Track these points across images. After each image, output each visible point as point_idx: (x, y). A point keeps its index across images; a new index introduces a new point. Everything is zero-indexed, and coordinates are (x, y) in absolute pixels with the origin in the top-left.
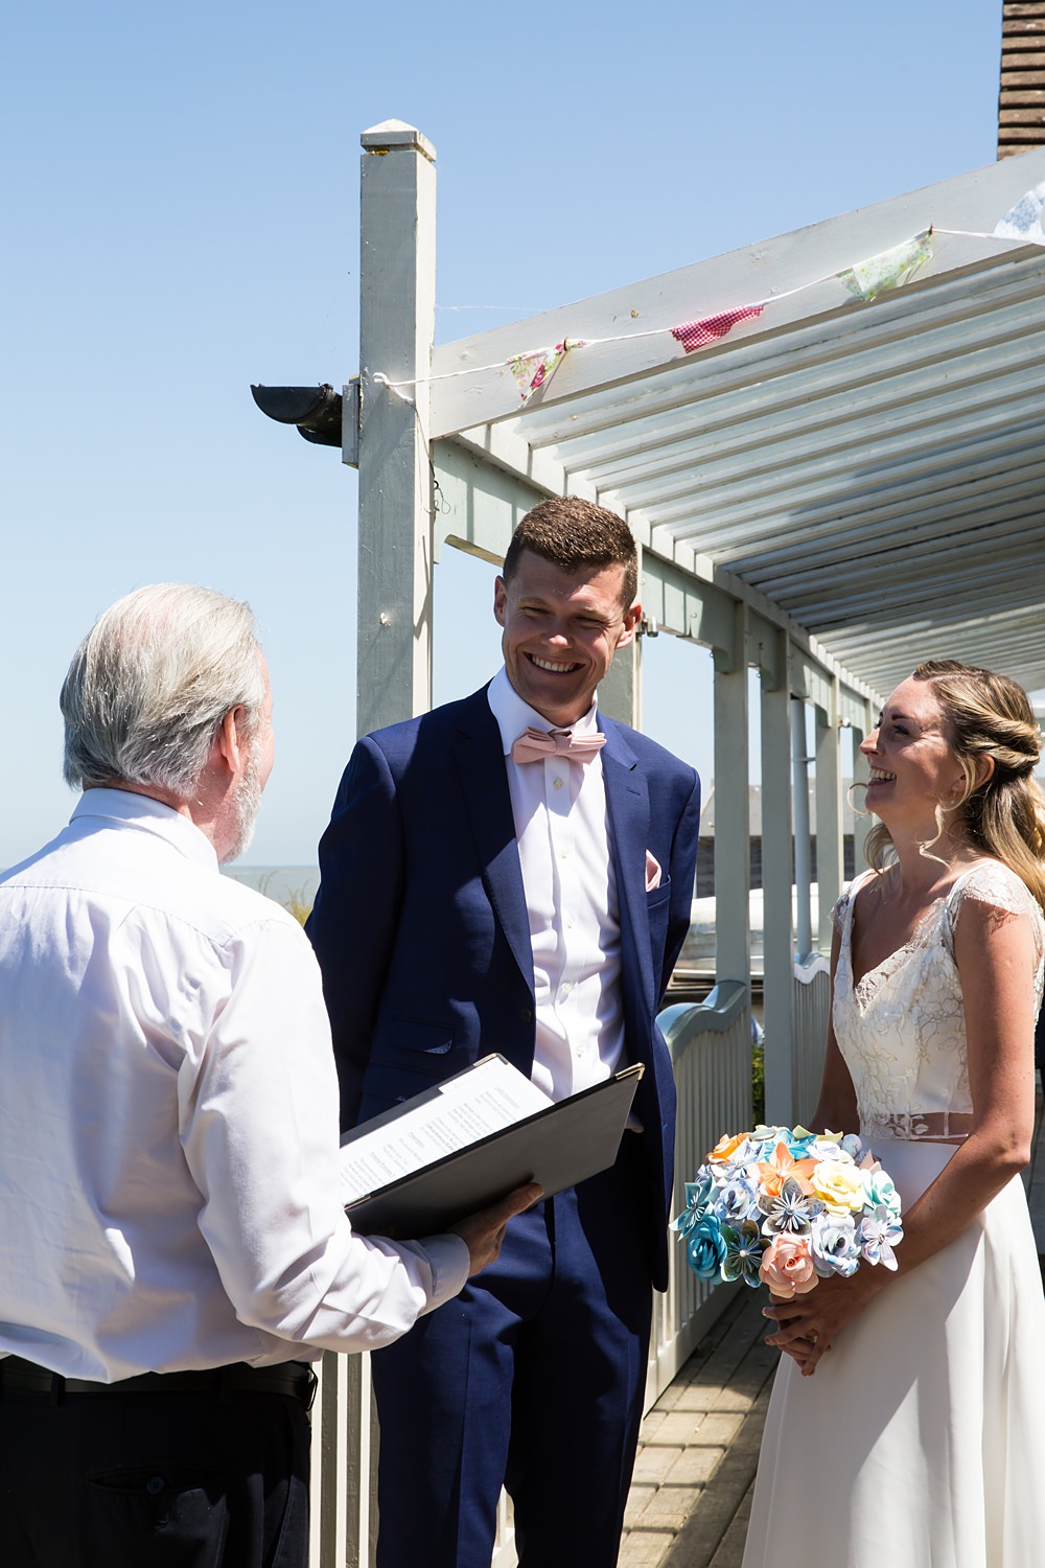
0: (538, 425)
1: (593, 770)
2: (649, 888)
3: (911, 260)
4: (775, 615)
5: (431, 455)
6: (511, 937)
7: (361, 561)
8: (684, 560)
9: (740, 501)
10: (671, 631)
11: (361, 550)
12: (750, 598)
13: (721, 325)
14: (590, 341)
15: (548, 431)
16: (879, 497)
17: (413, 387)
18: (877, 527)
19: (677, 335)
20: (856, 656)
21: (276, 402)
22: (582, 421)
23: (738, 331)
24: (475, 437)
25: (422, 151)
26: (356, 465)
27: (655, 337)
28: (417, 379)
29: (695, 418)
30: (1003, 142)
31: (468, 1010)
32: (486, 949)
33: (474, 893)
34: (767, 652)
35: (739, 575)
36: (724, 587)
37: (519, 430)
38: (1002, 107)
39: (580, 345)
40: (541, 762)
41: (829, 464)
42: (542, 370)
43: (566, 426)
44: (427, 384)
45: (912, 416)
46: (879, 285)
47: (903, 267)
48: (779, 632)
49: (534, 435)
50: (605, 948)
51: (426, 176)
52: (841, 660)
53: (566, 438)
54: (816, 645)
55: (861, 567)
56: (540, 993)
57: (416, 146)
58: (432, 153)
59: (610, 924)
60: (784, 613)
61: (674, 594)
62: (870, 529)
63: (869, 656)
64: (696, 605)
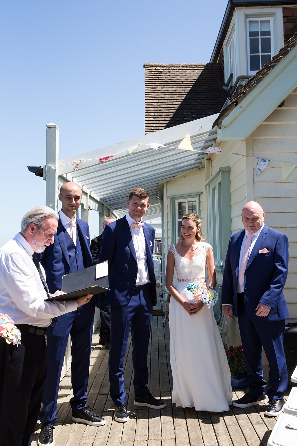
0: (74, 174)
1: (141, 229)
2: (151, 246)
3: (137, 148)
4: (109, 207)
5: (58, 178)
6: (133, 254)
7: (46, 196)
8: (95, 198)
9: (105, 188)
10: (93, 209)
11: (46, 194)
12: (105, 204)
13: (106, 158)
14: (85, 160)
15: (76, 175)
16: (127, 187)
17: (55, 167)
18: (126, 193)
19: (99, 160)
20: (120, 214)
21: (31, 169)
22: (81, 174)
23: (109, 159)
24: (65, 176)
25: (57, 128)
26: (45, 180)
27: (96, 160)
28: (56, 165)
29: (99, 173)
30: (146, 132)
31: (126, 265)
32: (129, 256)
33: (127, 248)
34: (107, 213)
35: (103, 200)
36: (101, 202)
37: (71, 175)
38: (146, 126)
39: (83, 161)
40: (135, 228)
41: (120, 182)
42: (77, 165)
43: (79, 174)
44: (57, 167)
45: (133, 174)
46: (132, 152)
47: (136, 150)
48: (109, 210)
49: (73, 176)
50: (145, 255)
51: (57, 132)
52: (118, 215)
53: (79, 176)
54: (114, 212)
55: (122, 199)
56: (138, 262)
57: (56, 127)
58: (58, 129)
59: (146, 252)
60: (110, 207)
61: (94, 203)
62: (125, 193)
63: (122, 214)
64: (97, 205)
